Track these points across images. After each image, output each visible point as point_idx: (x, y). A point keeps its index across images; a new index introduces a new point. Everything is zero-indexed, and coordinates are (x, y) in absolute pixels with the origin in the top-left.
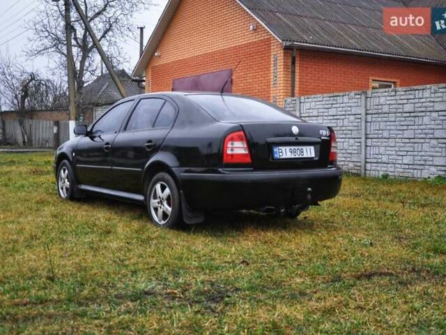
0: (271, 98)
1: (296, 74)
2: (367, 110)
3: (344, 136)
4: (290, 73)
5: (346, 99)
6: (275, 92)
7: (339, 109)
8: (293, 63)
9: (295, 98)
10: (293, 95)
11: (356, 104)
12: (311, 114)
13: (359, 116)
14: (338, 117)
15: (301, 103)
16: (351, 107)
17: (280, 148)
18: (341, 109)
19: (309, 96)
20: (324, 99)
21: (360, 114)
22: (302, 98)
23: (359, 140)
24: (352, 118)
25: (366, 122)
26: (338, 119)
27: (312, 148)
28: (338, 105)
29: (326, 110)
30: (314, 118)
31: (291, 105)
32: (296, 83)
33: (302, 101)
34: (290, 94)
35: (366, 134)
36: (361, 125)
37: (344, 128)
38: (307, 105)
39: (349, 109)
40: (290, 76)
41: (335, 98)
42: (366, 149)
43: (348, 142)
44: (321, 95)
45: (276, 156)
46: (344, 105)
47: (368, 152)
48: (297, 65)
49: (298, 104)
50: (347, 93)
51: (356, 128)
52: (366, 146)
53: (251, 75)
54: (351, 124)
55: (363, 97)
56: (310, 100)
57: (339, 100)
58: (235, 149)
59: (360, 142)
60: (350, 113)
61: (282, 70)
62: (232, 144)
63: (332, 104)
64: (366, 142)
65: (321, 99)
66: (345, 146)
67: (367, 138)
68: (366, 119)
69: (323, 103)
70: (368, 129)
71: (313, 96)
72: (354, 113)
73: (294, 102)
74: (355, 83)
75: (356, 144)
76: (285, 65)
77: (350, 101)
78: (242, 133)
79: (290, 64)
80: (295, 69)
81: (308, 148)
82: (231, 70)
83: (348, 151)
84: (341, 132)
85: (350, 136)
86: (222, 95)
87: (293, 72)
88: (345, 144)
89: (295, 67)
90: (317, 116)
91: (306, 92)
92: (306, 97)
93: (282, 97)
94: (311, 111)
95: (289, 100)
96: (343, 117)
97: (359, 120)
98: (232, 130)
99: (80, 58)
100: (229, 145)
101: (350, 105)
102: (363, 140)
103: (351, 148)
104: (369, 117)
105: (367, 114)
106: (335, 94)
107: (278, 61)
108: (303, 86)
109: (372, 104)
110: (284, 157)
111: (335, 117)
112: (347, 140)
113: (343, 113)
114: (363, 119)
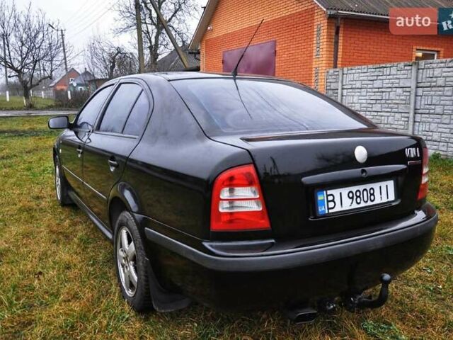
0: (314, 69)
1: (340, 44)
2: (418, 83)
3: (389, 110)
4: (333, 44)
5: (394, 71)
6: (317, 63)
7: (385, 82)
8: (337, 33)
9: (337, 70)
10: (335, 66)
11: (405, 76)
12: (354, 86)
13: (408, 89)
14: (383, 90)
15: (343, 74)
16: (399, 79)
17: (329, 192)
18: (387, 81)
19: (353, 68)
20: (369, 70)
21: (410, 87)
22: (345, 69)
23: (406, 115)
24: (399, 91)
25: (416, 96)
26: (383, 92)
27: (391, 184)
28: (384, 77)
29: (371, 82)
30: (357, 90)
31: (333, 77)
32: (339, 53)
33: (345, 72)
34: (332, 65)
35: (415, 109)
36: (410, 99)
37: (389, 102)
38: (351, 77)
39: (397, 81)
40: (333, 47)
41: (381, 69)
42: (414, 125)
43: (394, 116)
44: (366, 66)
45: (322, 209)
46: (391, 77)
47: (417, 128)
48: (341, 35)
49: (341, 76)
50: (395, 64)
51: (404, 102)
52: (415, 122)
53: (294, 46)
54: (398, 98)
55: (414, 69)
56: (354, 71)
57: (387, 71)
58: (237, 203)
59: (408, 117)
60: (397, 85)
61: (325, 40)
62: (231, 191)
63: (377, 76)
64: (414, 117)
65: (365, 70)
66: (389, 120)
67: (415, 113)
68: (416, 92)
69: (368, 74)
70: (418, 103)
71: (356, 67)
72: (401, 85)
73: (336, 73)
74: (398, 53)
75: (403, 119)
76: (329, 35)
77: (399, 72)
78: (251, 169)
79: (334, 34)
80: (338, 39)
81: (383, 184)
82: (275, 41)
83: (393, 126)
84: (387, 105)
85: (396, 110)
86: (235, 79)
87: (337, 42)
88: (390, 118)
89: (338, 36)
90: (361, 89)
91: (349, 62)
92: (349, 68)
93: (324, 68)
94: (354, 82)
95: (331, 71)
96: (390, 90)
97: (408, 94)
98: (232, 162)
99: (154, 35)
100: (225, 194)
101: (398, 77)
102: (411, 115)
103: (396, 123)
104: (420, 91)
105: (417, 87)
106: (381, 65)
107: (322, 32)
108: (346, 57)
109: (424, 76)
110: (338, 209)
111: (380, 90)
112: (393, 114)
113: (390, 85)
114: (413, 92)
